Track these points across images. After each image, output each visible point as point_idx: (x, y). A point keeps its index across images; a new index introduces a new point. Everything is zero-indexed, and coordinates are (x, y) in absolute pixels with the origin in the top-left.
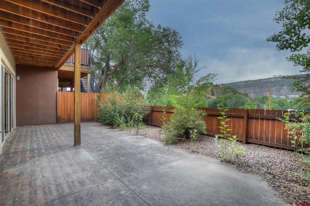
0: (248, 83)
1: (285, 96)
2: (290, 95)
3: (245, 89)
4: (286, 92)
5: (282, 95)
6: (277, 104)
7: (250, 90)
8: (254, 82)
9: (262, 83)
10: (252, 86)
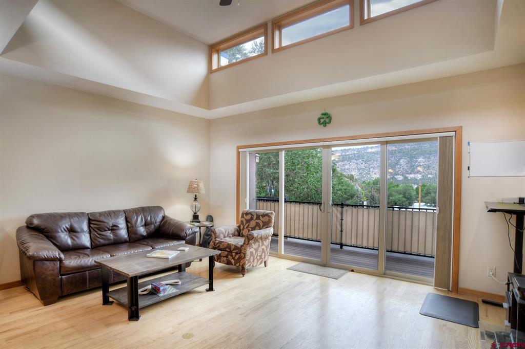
0: (347, 153)
1: (403, 175)
2: (409, 174)
3: (343, 163)
4: (403, 169)
6: (401, 196)
7: (350, 165)
8: (356, 152)
9: (368, 153)
10: (353, 159)
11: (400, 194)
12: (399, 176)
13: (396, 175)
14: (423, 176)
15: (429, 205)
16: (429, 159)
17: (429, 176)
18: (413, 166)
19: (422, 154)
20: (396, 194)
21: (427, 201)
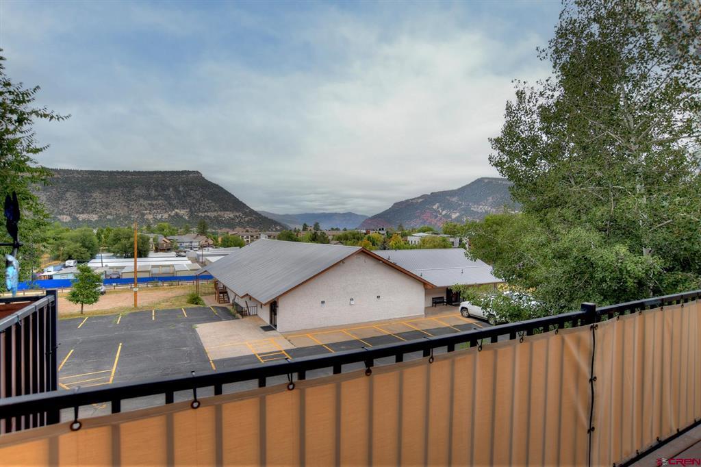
1: (70, 215)
2: (80, 214)
4: (71, 206)
5: (64, 214)
6: (78, 244)
11: (77, 241)
12: (65, 216)
13: (60, 214)
14: (100, 217)
15: (118, 255)
16: (108, 195)
17: (109, 217)
18: (86, 203)
19: (98, 188)
20: (70, 242)
21: (117, 250)
